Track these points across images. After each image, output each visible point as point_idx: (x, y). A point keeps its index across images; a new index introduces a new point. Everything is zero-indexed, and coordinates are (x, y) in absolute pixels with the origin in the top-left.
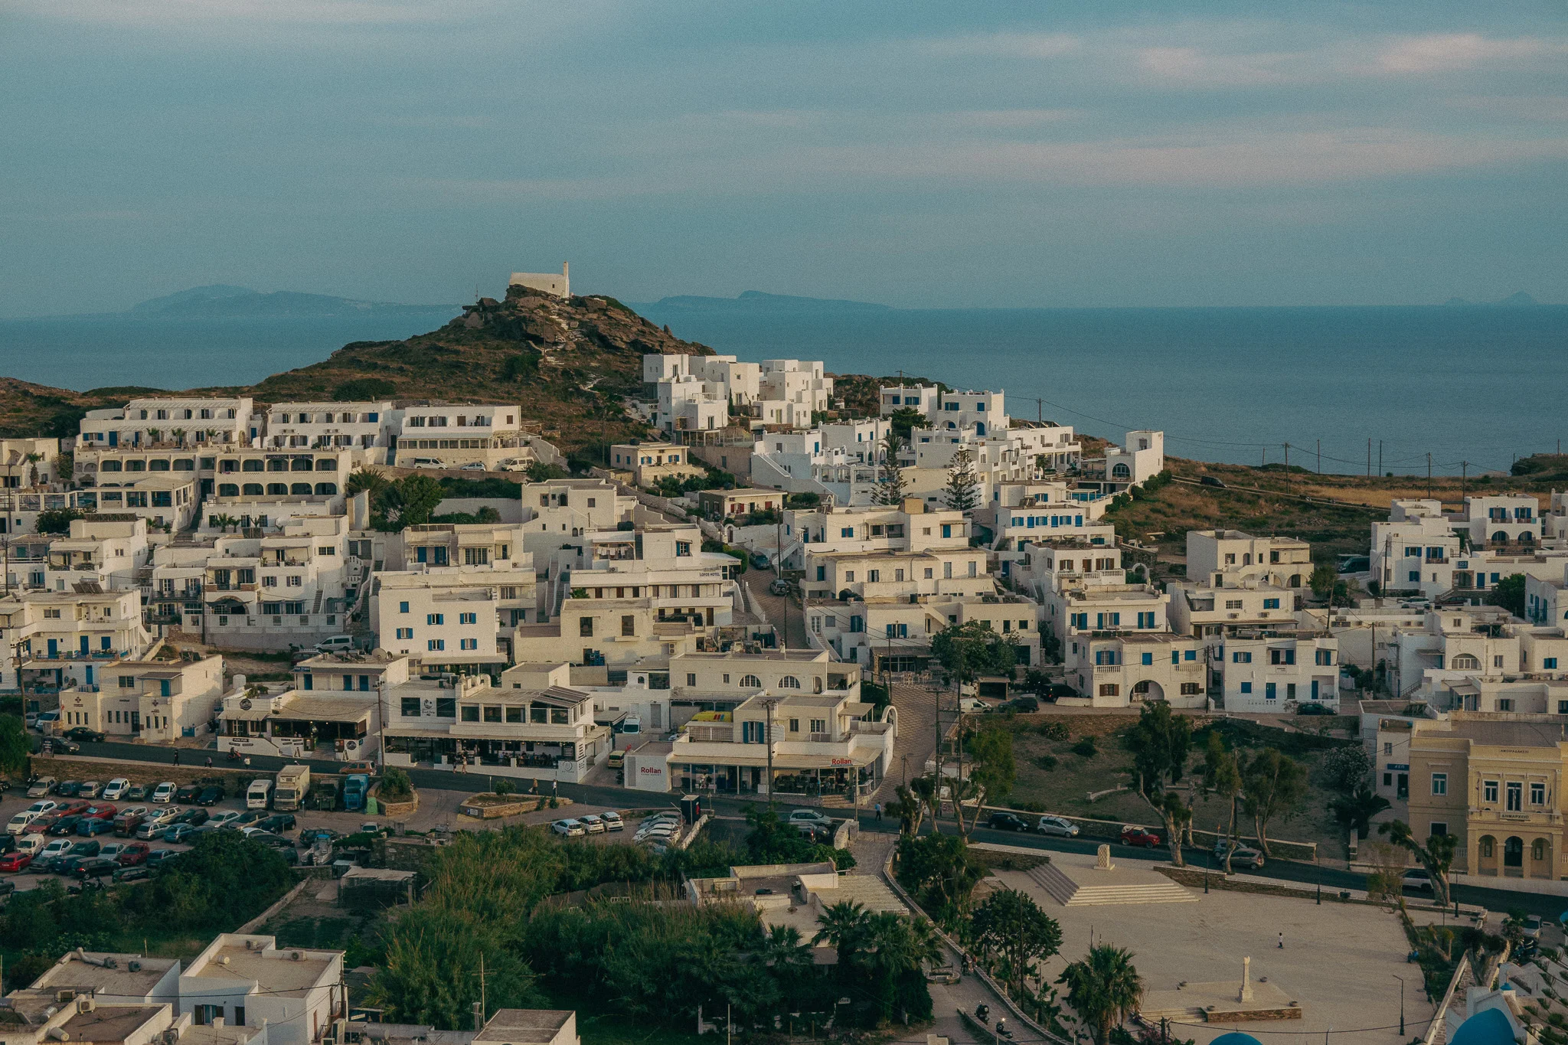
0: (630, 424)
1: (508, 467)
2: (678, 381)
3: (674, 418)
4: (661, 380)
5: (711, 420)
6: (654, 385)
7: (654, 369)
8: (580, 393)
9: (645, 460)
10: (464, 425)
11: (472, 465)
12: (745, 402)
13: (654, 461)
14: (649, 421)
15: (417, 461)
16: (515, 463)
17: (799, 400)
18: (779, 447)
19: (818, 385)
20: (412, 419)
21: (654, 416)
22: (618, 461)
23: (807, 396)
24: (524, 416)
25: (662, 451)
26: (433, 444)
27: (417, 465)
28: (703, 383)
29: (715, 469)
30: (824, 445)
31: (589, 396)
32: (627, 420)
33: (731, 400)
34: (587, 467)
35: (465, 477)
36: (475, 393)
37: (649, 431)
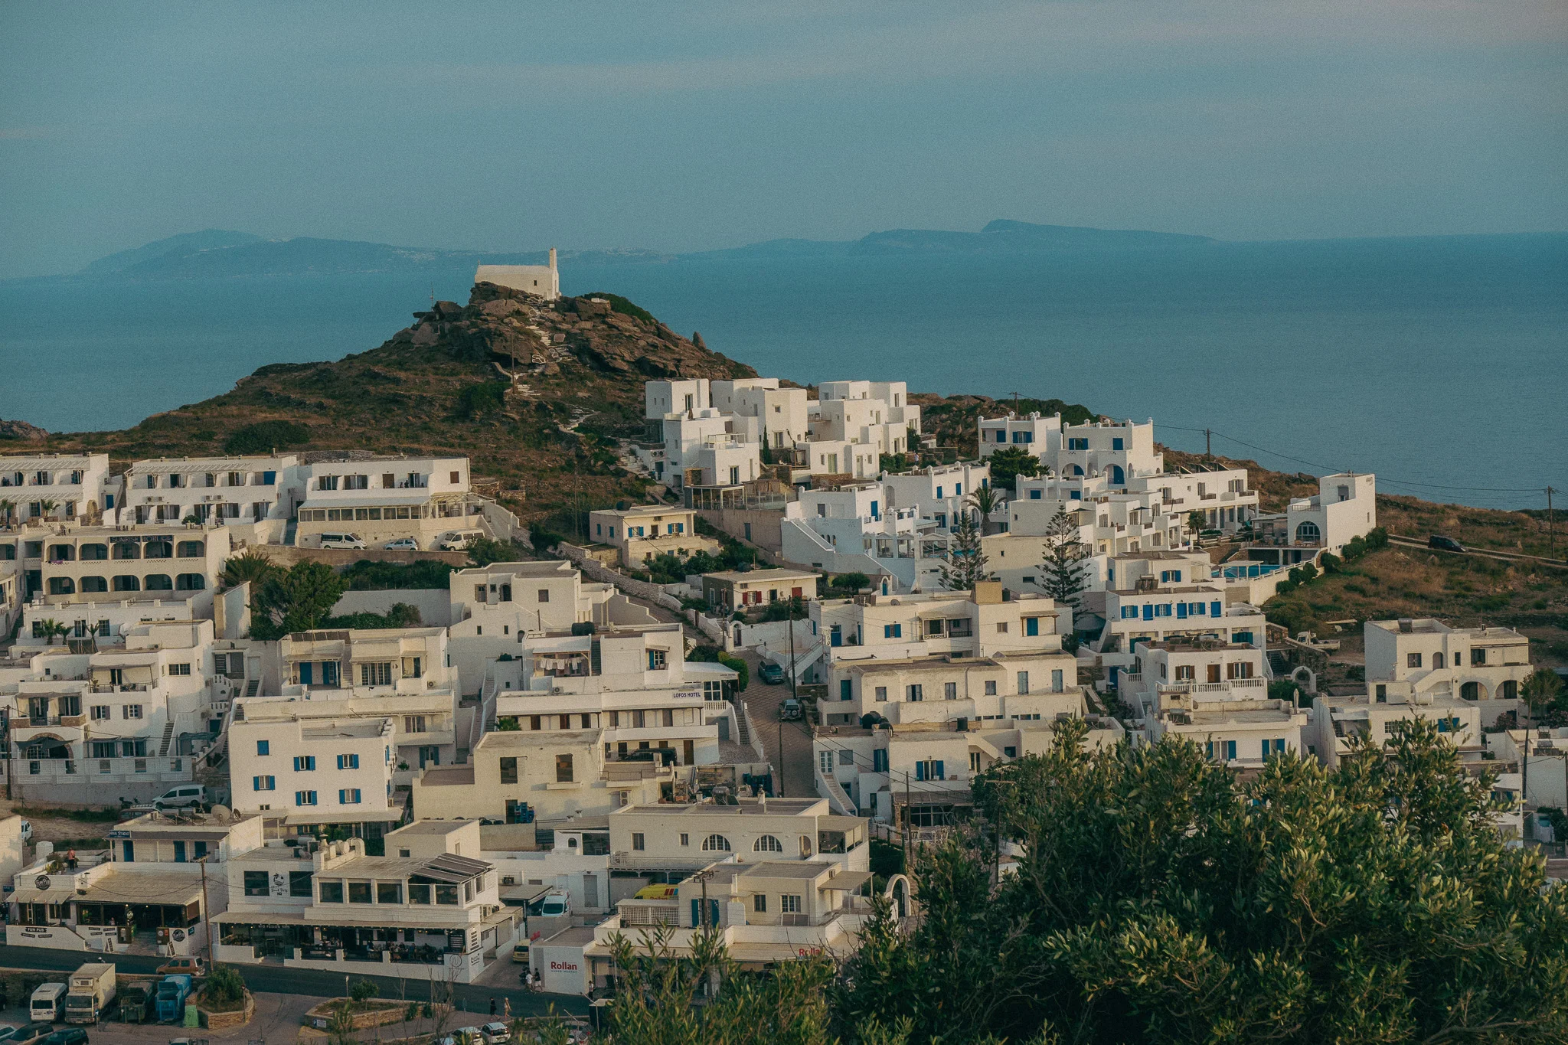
0: (622, 479)
1: (450, 544)
2: (691, 417)
3: (685, 469)
4: (668, 416)
5: (734, 471)
6: (658, 424)
7: (659, 401)
8: (560, 436)
9: (635, 532)
10: (392, 486)
11: (398, 543)
12: (787, 443)
13: (647, 532)
14: (652, 474)
15: (325, 538)
16: (458, 538)
17: (865, 440)
18: (821, 509)
19: (898, 417)
20: (322, 479)
21: (660, 467)
22: (599, 533)
23: (876, 434)
24: (475, 472)
25: (659, 518)
26: (347, 514)
27: (325, 543)
28: (728, 419)
29: (733, 542)
30: (890, 502)
31: (571, 440)
32: (621, 473)
33: (766, 442)
34: (555, 542)
35: (388, 559)
36: (415, 438)
37: (648, 488)
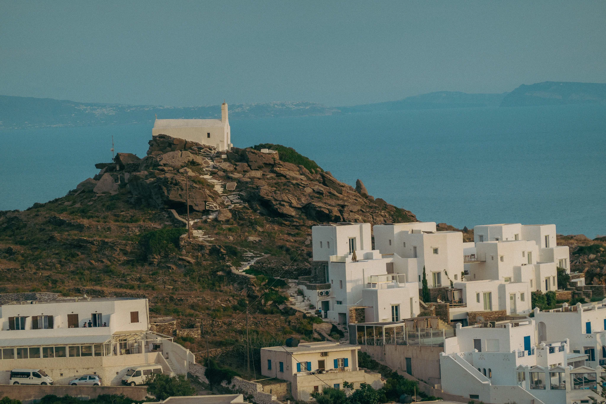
0: (290, 318)
1: (130, 379)
2: (354, 259)
3: (349, 307)
4: (333, 259)
5: (396, 309)
6: (324, 265)
7: (325, 244)
8: (231, 278)
9: (303, 367)
10: (77, 326)
11: (82, 379)
12: (445, 283)
13: (315, 367)
14: (318, 312)
15: (14, 374)
16: (138, 374)
17: (518, 278)
18: (478, 344)
19: (548, 257)
20: (11, 320)
21: (326, 305)
22: (270, 368)
23: (528, 273)
24: (153, 311)
25: (325, 354)
26: (35, 352)
27: (14, 380)
28: (389, 260)
29: (395, 375)
30: (542, 337)
31: (243, 281)
32: (289, 312)
33: (425, 282)
34: (228, 377)
35: (73, 394)
36: (98, 281)
37: (315, 326)
